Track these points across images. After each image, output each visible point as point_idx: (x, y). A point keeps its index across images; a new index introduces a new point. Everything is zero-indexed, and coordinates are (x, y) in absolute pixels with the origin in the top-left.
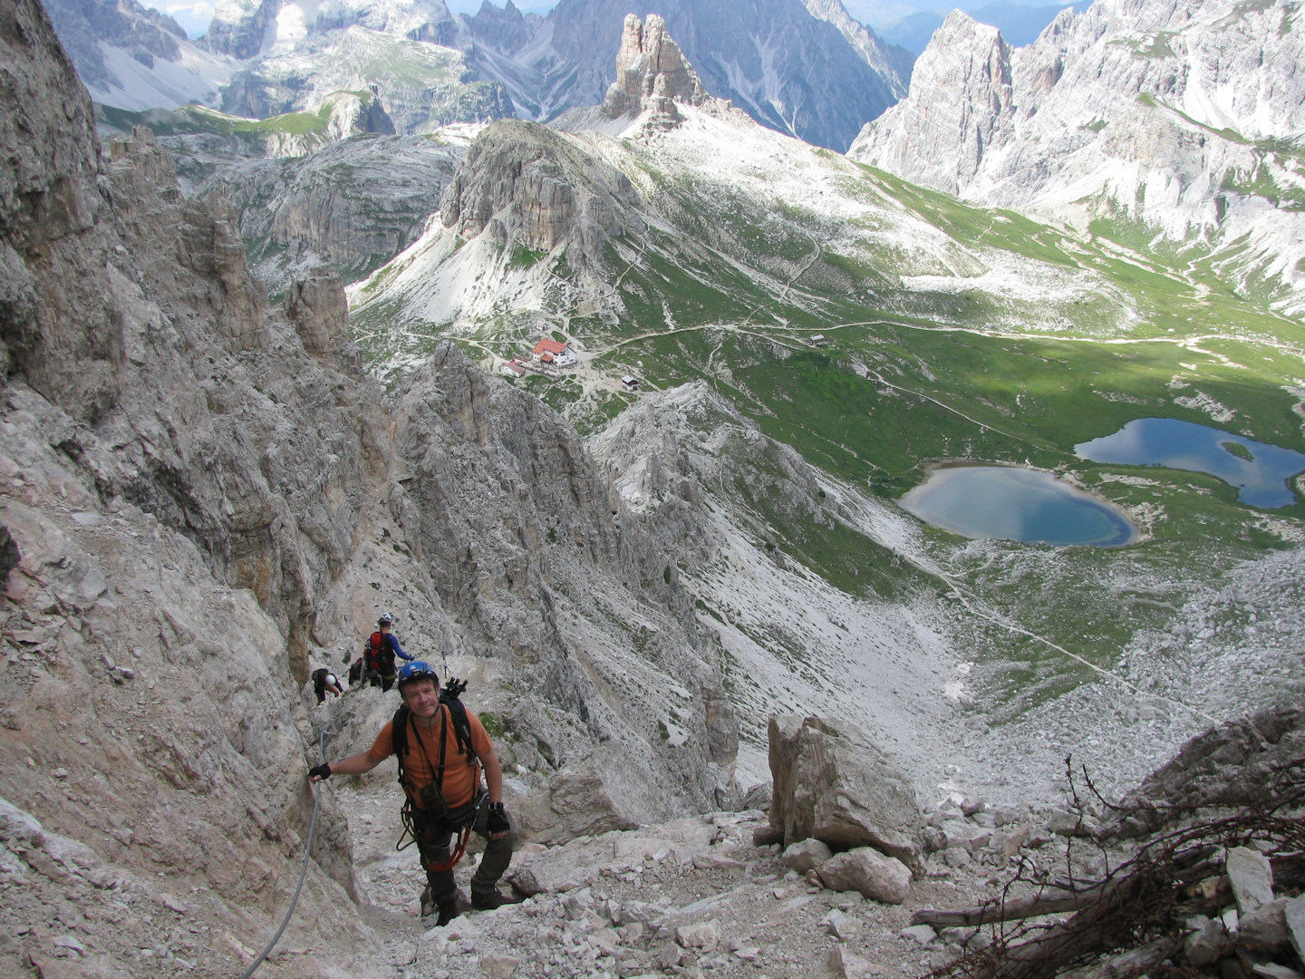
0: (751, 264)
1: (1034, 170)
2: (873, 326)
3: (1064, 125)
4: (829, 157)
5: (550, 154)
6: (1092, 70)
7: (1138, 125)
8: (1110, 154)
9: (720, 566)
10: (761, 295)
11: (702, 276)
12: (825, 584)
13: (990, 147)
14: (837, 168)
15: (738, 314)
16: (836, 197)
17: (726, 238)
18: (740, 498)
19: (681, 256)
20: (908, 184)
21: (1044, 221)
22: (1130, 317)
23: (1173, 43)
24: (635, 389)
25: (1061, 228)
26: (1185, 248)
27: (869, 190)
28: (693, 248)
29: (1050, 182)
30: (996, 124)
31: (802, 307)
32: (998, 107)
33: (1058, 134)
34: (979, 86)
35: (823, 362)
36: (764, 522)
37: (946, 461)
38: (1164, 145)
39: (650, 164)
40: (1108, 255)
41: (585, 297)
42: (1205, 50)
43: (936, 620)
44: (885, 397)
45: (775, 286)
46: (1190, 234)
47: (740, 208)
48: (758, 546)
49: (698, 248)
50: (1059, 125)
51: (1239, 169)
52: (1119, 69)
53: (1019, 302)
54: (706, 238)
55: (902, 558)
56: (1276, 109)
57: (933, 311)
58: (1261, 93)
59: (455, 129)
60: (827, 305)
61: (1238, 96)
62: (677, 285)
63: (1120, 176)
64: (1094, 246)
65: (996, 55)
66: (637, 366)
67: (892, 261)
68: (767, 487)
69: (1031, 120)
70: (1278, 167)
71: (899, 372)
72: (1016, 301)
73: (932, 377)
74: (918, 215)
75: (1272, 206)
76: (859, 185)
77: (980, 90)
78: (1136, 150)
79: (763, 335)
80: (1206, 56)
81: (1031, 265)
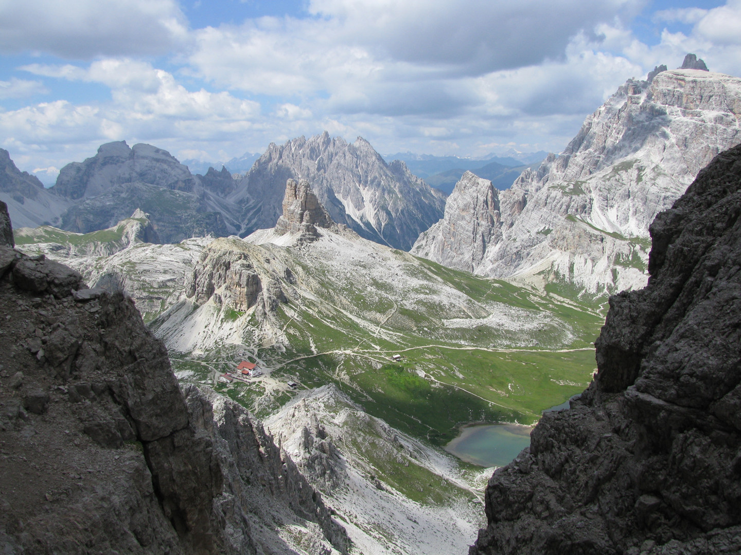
0: (358, 316)
1: (514, 256)
2: (428, 348)
3: (529, 232)
4: (401, 254)
5: (246, 257)
6: (542, 202)
7: (568, 231)
8: (554, 247)
9: (345, 490)
10: (365, 333)
11: (331, 323)
12: (404, 498)
13: (490, 244)
14: (405, 260)
15: (352, 344)
16: (405, 276)
17: (345, 301)
18: (355, 450)
19: (319, 312)
20: (444, 268)
21: (520, 285)
22: (570, 337)
23: (583, 187)
24: (295, 389)
25: (530, 289)
26: (597, 297)
27: (422, 272)
28: (327, 308)
29: (523, 262)
30: (492, 232)
31: (388, 339)
32: (493, 223)
33: (526, 236)
34: (482, 211)
35: (400, 370)
36: (369, 463)
37: (471, 423)
38: (582, 242)
39: (302, 261)
40: (556, 303)
41: (266, 336)
42: (600, 191)
43: (468, 515)
44: (435, 388)
45: (372, 327)
46: (599, 288)
47: (352, 284)
48: (366, 477)
49: (329, 307)
50: (526, 231)
51: (622, 254)
52: (556, 201)
53: (508, 332)
54: (333, 302)
55: (447, 481)
56: (639, 220)
57: (460, 339)
58: (631, 213)
59: (193, 241)
60: (402, 338)
61: (619, 214)
62: (317, 329)
63: (560, 259)
64: (548, 298)
65: (490, 195)
66: (296, 375)
67: (437, 311)
68: (370, 444)
69: (511, 229)
70: (642, 252)
71: (442, 374)
72: (505, 331)
73: (461, 376)
74: (451, 285)
75: (641, 273)
76: (417, 269)
77: (482, 214)
78: (567, 245)
79: (366, 355)
80: (601, 193)
81: (514, 311)
